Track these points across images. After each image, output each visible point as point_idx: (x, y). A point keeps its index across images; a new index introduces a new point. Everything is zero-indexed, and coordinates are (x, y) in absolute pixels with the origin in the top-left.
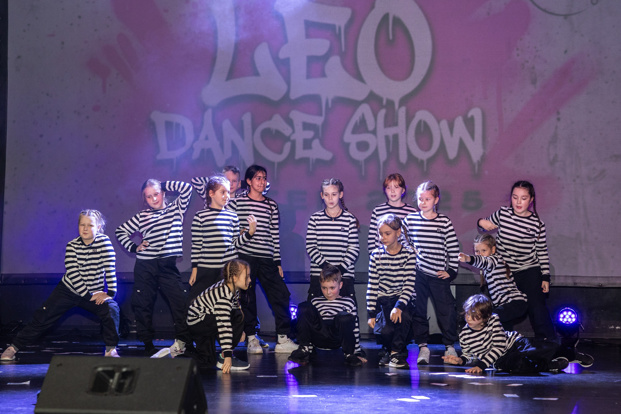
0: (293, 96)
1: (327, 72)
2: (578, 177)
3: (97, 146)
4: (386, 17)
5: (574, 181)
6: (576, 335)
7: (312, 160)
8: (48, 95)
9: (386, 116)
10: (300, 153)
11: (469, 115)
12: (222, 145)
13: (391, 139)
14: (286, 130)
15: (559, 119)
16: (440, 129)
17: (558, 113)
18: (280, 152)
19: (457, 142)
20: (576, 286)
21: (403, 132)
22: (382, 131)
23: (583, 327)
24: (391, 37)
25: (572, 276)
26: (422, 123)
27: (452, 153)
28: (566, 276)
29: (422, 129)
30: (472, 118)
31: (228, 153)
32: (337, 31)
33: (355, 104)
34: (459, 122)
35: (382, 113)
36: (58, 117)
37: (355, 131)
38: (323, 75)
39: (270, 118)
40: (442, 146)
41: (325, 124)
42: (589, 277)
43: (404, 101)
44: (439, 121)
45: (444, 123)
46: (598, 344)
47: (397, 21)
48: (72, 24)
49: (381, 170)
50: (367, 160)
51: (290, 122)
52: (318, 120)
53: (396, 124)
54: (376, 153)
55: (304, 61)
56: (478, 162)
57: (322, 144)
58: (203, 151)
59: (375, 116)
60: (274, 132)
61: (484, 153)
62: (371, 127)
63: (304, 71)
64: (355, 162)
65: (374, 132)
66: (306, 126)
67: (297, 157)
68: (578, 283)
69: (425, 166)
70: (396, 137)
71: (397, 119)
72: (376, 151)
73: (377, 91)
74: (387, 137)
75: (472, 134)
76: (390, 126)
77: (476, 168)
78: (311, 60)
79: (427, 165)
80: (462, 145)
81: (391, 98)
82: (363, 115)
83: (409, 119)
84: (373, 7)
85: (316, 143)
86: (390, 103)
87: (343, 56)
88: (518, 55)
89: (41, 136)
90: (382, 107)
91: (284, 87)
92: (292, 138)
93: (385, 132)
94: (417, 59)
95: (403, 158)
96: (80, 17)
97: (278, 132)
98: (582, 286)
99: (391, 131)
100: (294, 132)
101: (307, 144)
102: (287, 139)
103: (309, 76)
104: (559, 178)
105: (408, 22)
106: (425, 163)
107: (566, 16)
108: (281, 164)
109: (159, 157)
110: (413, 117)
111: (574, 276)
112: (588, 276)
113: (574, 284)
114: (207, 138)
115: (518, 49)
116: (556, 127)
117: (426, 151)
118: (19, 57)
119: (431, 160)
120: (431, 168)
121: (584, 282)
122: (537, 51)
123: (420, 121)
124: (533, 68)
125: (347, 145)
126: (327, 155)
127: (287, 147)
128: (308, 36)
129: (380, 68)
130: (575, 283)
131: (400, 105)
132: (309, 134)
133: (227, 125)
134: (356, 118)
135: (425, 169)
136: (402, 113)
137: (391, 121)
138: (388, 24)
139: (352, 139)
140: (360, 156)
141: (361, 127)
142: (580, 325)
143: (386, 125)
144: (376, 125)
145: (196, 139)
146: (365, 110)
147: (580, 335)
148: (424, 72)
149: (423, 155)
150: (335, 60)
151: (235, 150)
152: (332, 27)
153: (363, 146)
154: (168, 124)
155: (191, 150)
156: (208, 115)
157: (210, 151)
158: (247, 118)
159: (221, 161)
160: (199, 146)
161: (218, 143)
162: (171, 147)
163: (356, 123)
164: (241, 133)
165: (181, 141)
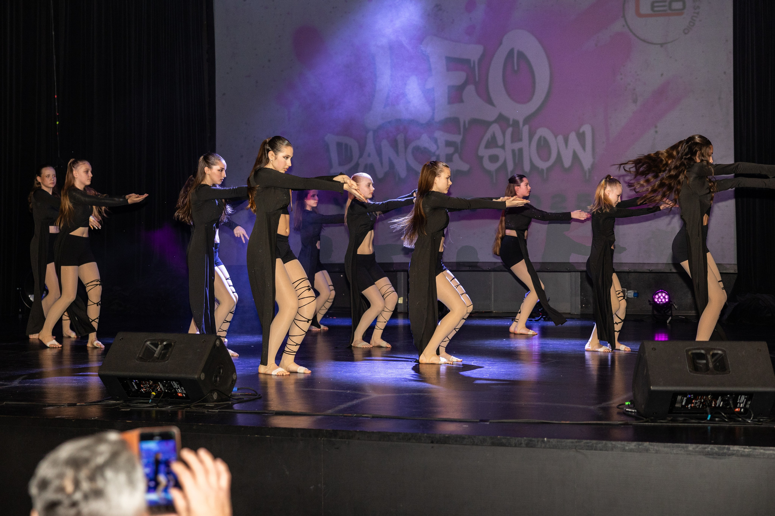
0: (437, 119)
1: (464, 98)
4: (511, 52)
6: (669, 312)
9: (513, 134)
11: (581, 131)
12: (381, 161)
13: (517, 152)
14: (432, 147)
15: (656, 132)
16: (557, 143)
17: (656, 127)
19: (571, 153)
21: (526, 146)
22: (509, 146)
23: (675, 306)
24: (516, 68)
26: (542, 138)
27: (567, 162)
29: (542, 143)
30: (583, 134)
31: (386, 167)
32: (472, 64)
33: (487, 124)
34: (573, 137)
35: (509, 131)
37: (487, 147)
38: (461, 101)
39: (420, 137)
40: (559, 157)
41: (463, 141)
43: (527, 120)
44: (556, 137)
45: (560, 138)
46: (691, 320)
47: (521, 55)
48: (263, 67)
50: (498, 170)
51: (435, 141)
52: (458, 139)
53: (520, 140)
54: (504, 165)
55: (445, 90)
56: (589, 169)
57: (461, 158)
58: (366, 165)
59: (504, 133)
60: (422, 149)
61: (594, 162)
62: (500, 143)
64: (488, 172)
65: (503, 147)
66: (448, 144)
69: (545, 174)
70: (521, 150)
71: (522, 136)
72: (505, 162)
73: (506, 113)
74: (513, 151)
75: (584, 147)
76: (516, 142)
77: (587, 175)
78: (452, 89)
79: (547, 173)
80: (575, 157)
81: (516, 118)
82: (494, 134)
83: (531, 135)
84: (500, 43)
85: (456, 157)
86: (516, 123)
87: (477, 85)
88: (622, 79)
89: (242, 156)
90: (509, 126)
91: (430, 112)
92: (437, 153)
93: (512, 147)
94: (537, 85)
95: (527, 167)
96: (269, 61)
97: (425, 148)
99: (517, 146)
100: (438, 148)
101: (449, 158)
102: (433, 154)
103: (450, 102)
105: (530, 55)
106: (545, 171)
107: (662, 45)
110: (535, 133)
114: (370, 156)
115: (621, 74)
116: (654, 139)
117: (546, 161)
118: (224, 94)
119: (549, 169)
120: (550, 176)
122: (638, 75)
123: (540, 137)
124: (634, 90)
125: (481, 158)
126: (465, 167)
128: (449, 70)
129: (507, 93)
131: (524, 125)
132: (451, 150)
133: (385, 144)
134: (488, 136)
135: (545, 177)
136: (525, 130)
137: (516, 137)
138: (513, 57)
139: (485, 153)
140: (491, 167)
141: (492, 143)
142: (673, 304)
143: (513, 141)
144: (504, 142)
145: (361, 156)
146: (495, 129)
147: (675, 313)
148: (543, 96)
149: (543, 165)
150: (470, 89)
151: (392, 165)
152: (468, 61)
153: (494, 159)
154: (339, 145)
155: (357, 165)
156: (370, 137)
157: (372, 166)
158: (400, 138)
159: (380, 173)
160: (363, 163)
161: (378, 159)
162: (341, 163)
163: (488, 139)
164: (396, 150)
165: (349, 158)
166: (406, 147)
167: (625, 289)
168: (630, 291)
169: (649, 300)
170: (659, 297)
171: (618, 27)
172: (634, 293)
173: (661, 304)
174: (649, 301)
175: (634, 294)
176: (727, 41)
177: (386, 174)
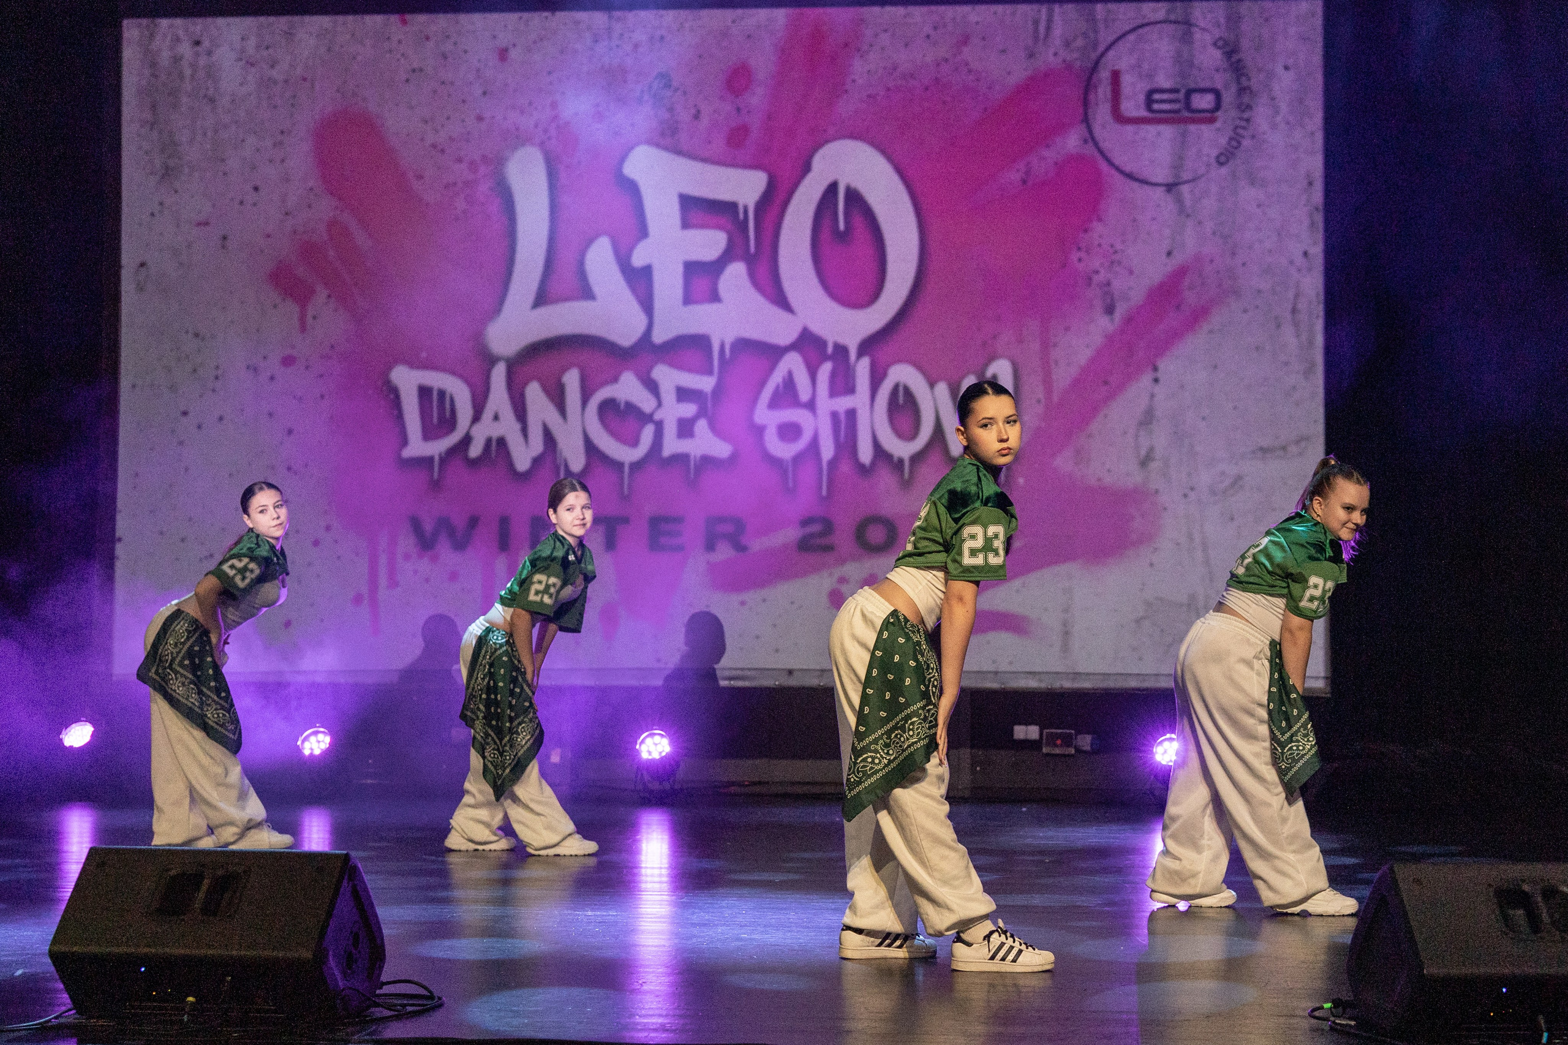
0: (659, 336)
1: (722, 292)
2: (1192, 489)
4: (833, 188)
5: (1185, 496)
7: (695, 458)
8: (197, 335)
9: (833, 375)
10: (672, 445)
12: (525, 431)
13: (842, 417)
14: (645, 401)
15: (1156, 380)
16: (934, 399)
17: (1155, 369)
18: (634, 443)
21: (864, 406)
22: (825, 404)
24: (842, 226)
26: (901, 389)
29: (901, 399)
31: (537, 445)
32: (741, 216)
33: (772, 353)
35: (826, 368)
36: (217, 378)
37: (775, 403)
38: (714, 297)
39: (615, 380)
40: (938, 431)
41: (718, 391)
43: (868, 346)
44: (932, 385)
45: (942, 388)
47: (854, 198)
48: (242, 203)
49: (825, 475)
50: (797, 459)
51: (652, 387)
52: (706, 383)
53: (850, 390)
54: (814, 444)
55: (678, 271)
57: (713, 427)
58: (489, 441)
59: (813, 375)
60: (622, 406)
62: (804, 396)
63: (679, 292)
64: (776, 462)
65: (811, 405)
66: (684, 394)
67: (667, 452)
69: (907, 470)
70: (852, 414)
71: (854, 380)
72: (815, 440)
73: (816, 328)
74: (834, 415)
76: (841, 395)
78: (692, 269)
79: (910, 466)
81: (842, 341)
82: (790, 373)
83: (877, 378)
84: (807, 168)
85: (702, 425)
86: (841, 351)
87: (751, 261)
88: (1080, 260)
89: (185, 413)
90: (825, 358)
91: (640, 321)
92: (657, 417)
93: (832, 406)
94: (890, 266)
95: (865, 454)
96: (256, 189)
97: (630, 405)
99: (843, 403)
100: (660, 404)
101: (685, 428)
102: (648, 418)
103: (688, 300)
104: (1157, 491)
105: (874, 197)
106: (907, 464)
107: (1170, 187)
108: (636, 466)
109: (406, 453)
110: (884, 376)
114: (496, 418)
115: (1079, 249)
116: (1152, 396)
117: (908, 440)
118: (142, 265)
119: (917, 458)
120: (919, 472)
122: (1116, 252)
123: (897, 385)
124: (1108, 284)
125: (760, 430)
126: (721, 449)
127: (647, 434)
128: (686, 225)
129: (822, 284)
131: (859, 355)
132: (689, 410)
133: (534, 393)
134: (777, 378)
135: (906, 475)
136: (862, 368)
137: (843, 384)
138: (836, 201)
139: (766, 416)
140: (784, 451)
141: (787, 394)
143: (834, 393)
144: (814, 393)
145: (476, 418)
146: (793, 362)
148: (904, 292)
149: (902, 449)
150: (737, 271)
151: (549, 438)
152: (731, 207)
153: (789, 431)
154: (424, 392)
155: (467, 440)
156: (499, 374)
157: (502, 442)
158: (572, 380)
159: (522, 460)
160: (481, 434)
161: (517, 426)
162: (429, 433)
163: (778, 387)
164: (561, 407)
165: (448, 423)
166: (585, 401)
167: (1074, 732)
168: (1084, 736)
170: (1165, 752)
171: (1072, 142)
175: (1093, 743)
176: (1310, 184)
177: (537, 461)
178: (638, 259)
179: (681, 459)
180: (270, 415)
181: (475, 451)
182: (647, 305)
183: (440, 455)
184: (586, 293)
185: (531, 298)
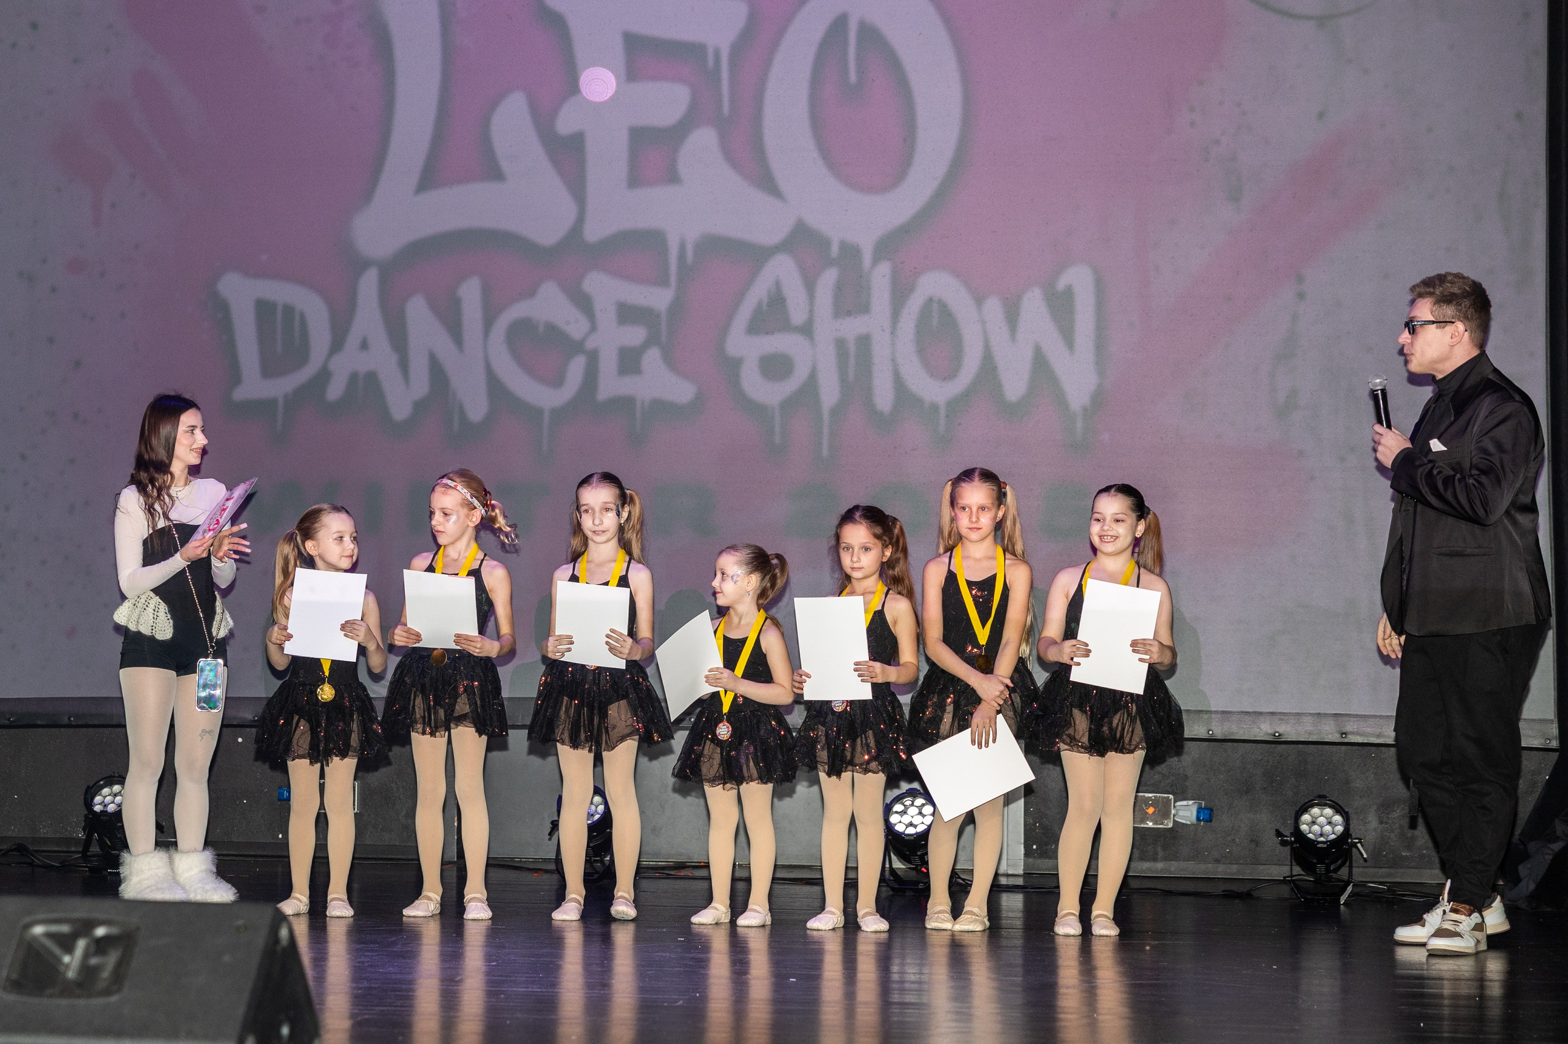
0: (593, 232)
1: (683, 169)
2: (1350, 449)
3: (78, 364)
4: (840, 23)
5: (1340, 459)
6: (1344, 872)
7: (643, 403)
9: (839, 287)
10: (610, 386)
11: (1061, 284)
12: (404, 365)
13: (852, 348)
14: (574, 325)
15: (1301, 296)
16: (983, 323)
17: (1300, 279)
18: (557, 381)
19: (1028, 354)
20: (1346, 740)
21: (883, 330)
22: (828, 328)
23: (1363, 852)
24: (853, 77)
25: (1335, 714)
26: (935, 307)
27: (1015, 386)
28: (1319, 714)
29: (935, 322)
30: (1069, 292)
31: (421, 385)
32: (711, 61)
33: (756, 255)
34: (1033, 304)
35: (829, 278)
37: (756, 327)
38: (672, 177)
39: (531, 293)
40: (988, 366)
41: (677, 308)
42: (1381, 717)
43: (887, 246)
44: (979, 301)
45: (993, 307)
46: (1404, 895)
47: (870, 35)
48: (14, 46)
49: (826, 430)
50: (789, 404)
51: (584, 304)
52: (659, 299)
53: (864, 308)
54: (811, 385)
55: (622, 139)
56: (1085, 409)
57: (669, 360)
58: (354, 377)
59: (810, 286)
60: (541, 330)
61: (1100, 385)
62: (797, 315)
63: (621, 169)
64: (758, 411)
65: (807, 330)
66: (627, 314)
67: (603, 395)
68: (1352, 733)
69: (942, 421)
70: (864, 341)
71: (869, 294)
72: (813, 376)
73: (814, 221)
74: (840, 344)
75: (1068, 334)
76: (851, 314)
77: (1079, 425)
78: (641, 138)
79: (947, 416)
80: (1040, 363)
81: (852, 239)
82: (778, 285)
83: (900, 293)
85: (652, 358)
86: (850, 252)
87: (724, 128)
88: (1192, 124)
90: (828, 263)
91: (568, 210)
92: (590, 345)
93: (836, 330)
94: (921, 134)
95: (884, 397)
96: (34, 26)
97: (551, 328)
98: (1361, 741)
99: (852, 327)
100: (594, 328)
101: (629, 361)
102: (576, 347)
103: (635, 180)
104: (1301, 453)
105: (898, 37)
106: (943, 412)
107: (1321, 21)
108: (560, 414)
109: (240, 394)
110: (911, 288)
111: (1341, 714)
112: (1379, 714)
113: (1338, 736)
114: (364, 346)
115: (1192, 109)
116: (1295, 318)
117: (944, 379)
119: (958, 404)
120: (960, 424)
121: (1369, 730)
122: (1244, 114)
123: (931, 299)
124: (1233, 159)
125: (736, 364)
126: (681, 391)
127: (576, 369)
128: (634, 74)
129: (824, 158)
130: (1342, 734)
131: (876, 259)
132: (635, 335)
133: (418, 311)
134: (759, 292)
135: (942, 429)
136: (881, 278)
137: (851, 300)
138: (846, 41)
140: (768, 393)
141: (772, 316)
142: (1355, 845)
143: (840, 311)
144: (811, 311)
145: (337, 345)
146: (783, 270)
147: (1359, 874)
148: (940, 170)
149: (936, 392)
150: (704, 139)
151: (438, 374)
152: (697, 50)
153: (776, 366)
154: (264, 309)
155: (324, 376)
156: (369, 283)
157: (372, 378)
158: (470, 293)
159: (400, 406)
160: (344, 366)
161: (394, 358)
162: (270, 368)
163: (760, 303)
164: (455, 330)
165: (299, 354)
166: (488, 322)
167: (1171, 796)
168: (1185, 803)
169: (1277, 831)
170: (1315, 820)
172: (1200, 810)
173: (1322, 842)
174: (1279, 834)
175: (1198, 812)
177: (420, 406)
178: (566, 123)
179: (624, 404)
180: (51, 340)
181: (335, 391)
182: (577, 187)
183: (286, 396)
184: (493, 172)
185: (414, 178)
